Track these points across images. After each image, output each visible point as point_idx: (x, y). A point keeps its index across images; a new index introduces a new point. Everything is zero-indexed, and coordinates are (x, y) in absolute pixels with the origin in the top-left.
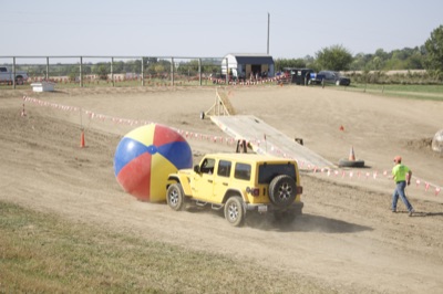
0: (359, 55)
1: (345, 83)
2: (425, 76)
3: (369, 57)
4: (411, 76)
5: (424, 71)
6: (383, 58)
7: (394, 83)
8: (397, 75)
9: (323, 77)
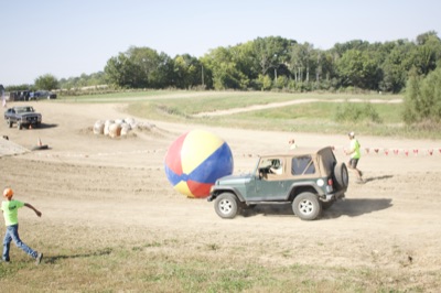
0: (70, 79)
1: (54, 97)
2: (106, 89)
3: (77, 79)
4: (97, 89)
5: (105, 86)
6: (86, 79)
7: (85, 94)
8: (89, 89)
9: (38, 94)
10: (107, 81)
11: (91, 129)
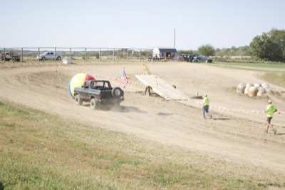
0: (223, 49)
1: (210, 61)
2: (250, 59)
3: (228, 50)
4: (242, 59)
6: (235, 50)
7: (233, 62)
8: (236, 59)
9: (200, 59)
10: (251, 54)
11: (235, 88)
